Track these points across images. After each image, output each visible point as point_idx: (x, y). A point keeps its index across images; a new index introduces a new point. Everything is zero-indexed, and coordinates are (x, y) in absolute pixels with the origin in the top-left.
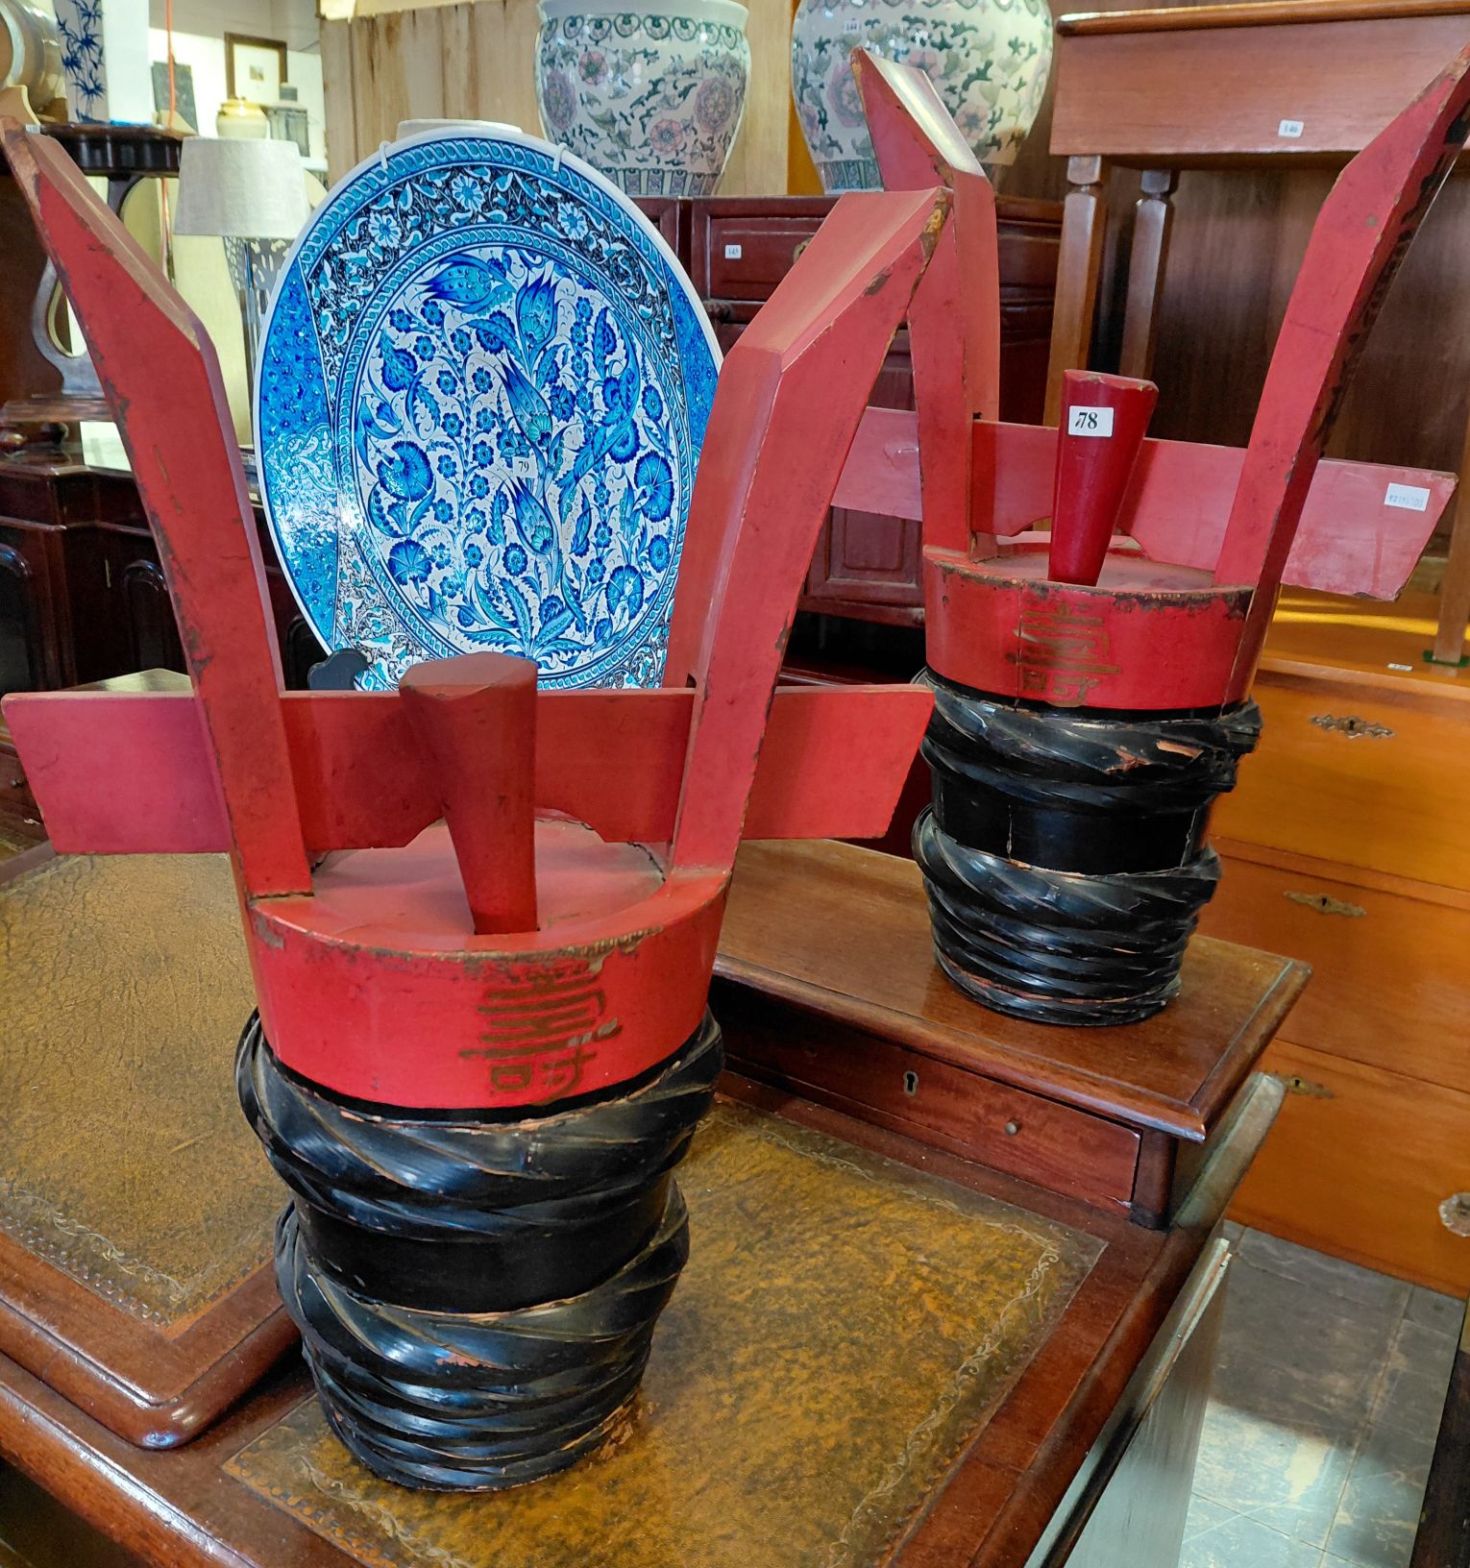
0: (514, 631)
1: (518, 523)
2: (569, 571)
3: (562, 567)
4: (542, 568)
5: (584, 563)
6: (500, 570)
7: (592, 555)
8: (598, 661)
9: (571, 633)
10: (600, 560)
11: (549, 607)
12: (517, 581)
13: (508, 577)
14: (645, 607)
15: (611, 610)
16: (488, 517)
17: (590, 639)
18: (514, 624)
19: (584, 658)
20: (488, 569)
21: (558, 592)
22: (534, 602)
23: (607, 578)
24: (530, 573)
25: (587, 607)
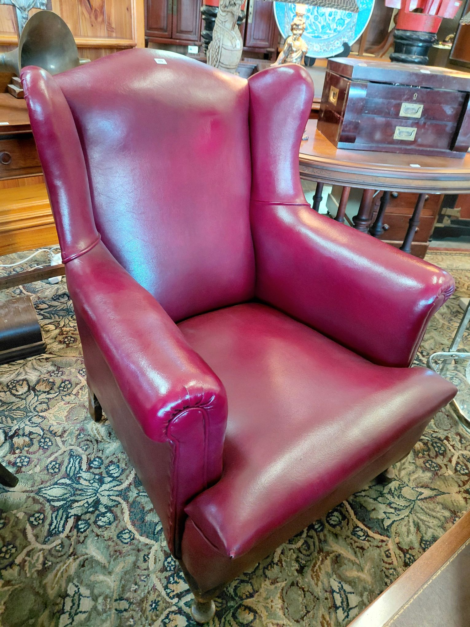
0: (316, 31)
1: (317, 11)
2: (327, 20)
3: (326, 19)
4: (322, 20)
5: (331, 18)
6: (313, 20)
7: (333, 16)
8: (335, 36)
9: (328, 31)
10: (334, 18)
11: (323, 27)
12: (317, 22)
13: (314, 21)
14: (345, 25)
15: (337, 26)
16: (311, 10)
17: (333, 32)
18: (316, 30)
19: (331, 36)
20: (311, 20)
21: (325, 24)
22: (320, 26)
23: (336, 21)
24: (319, 20)
25: (331, 26)
